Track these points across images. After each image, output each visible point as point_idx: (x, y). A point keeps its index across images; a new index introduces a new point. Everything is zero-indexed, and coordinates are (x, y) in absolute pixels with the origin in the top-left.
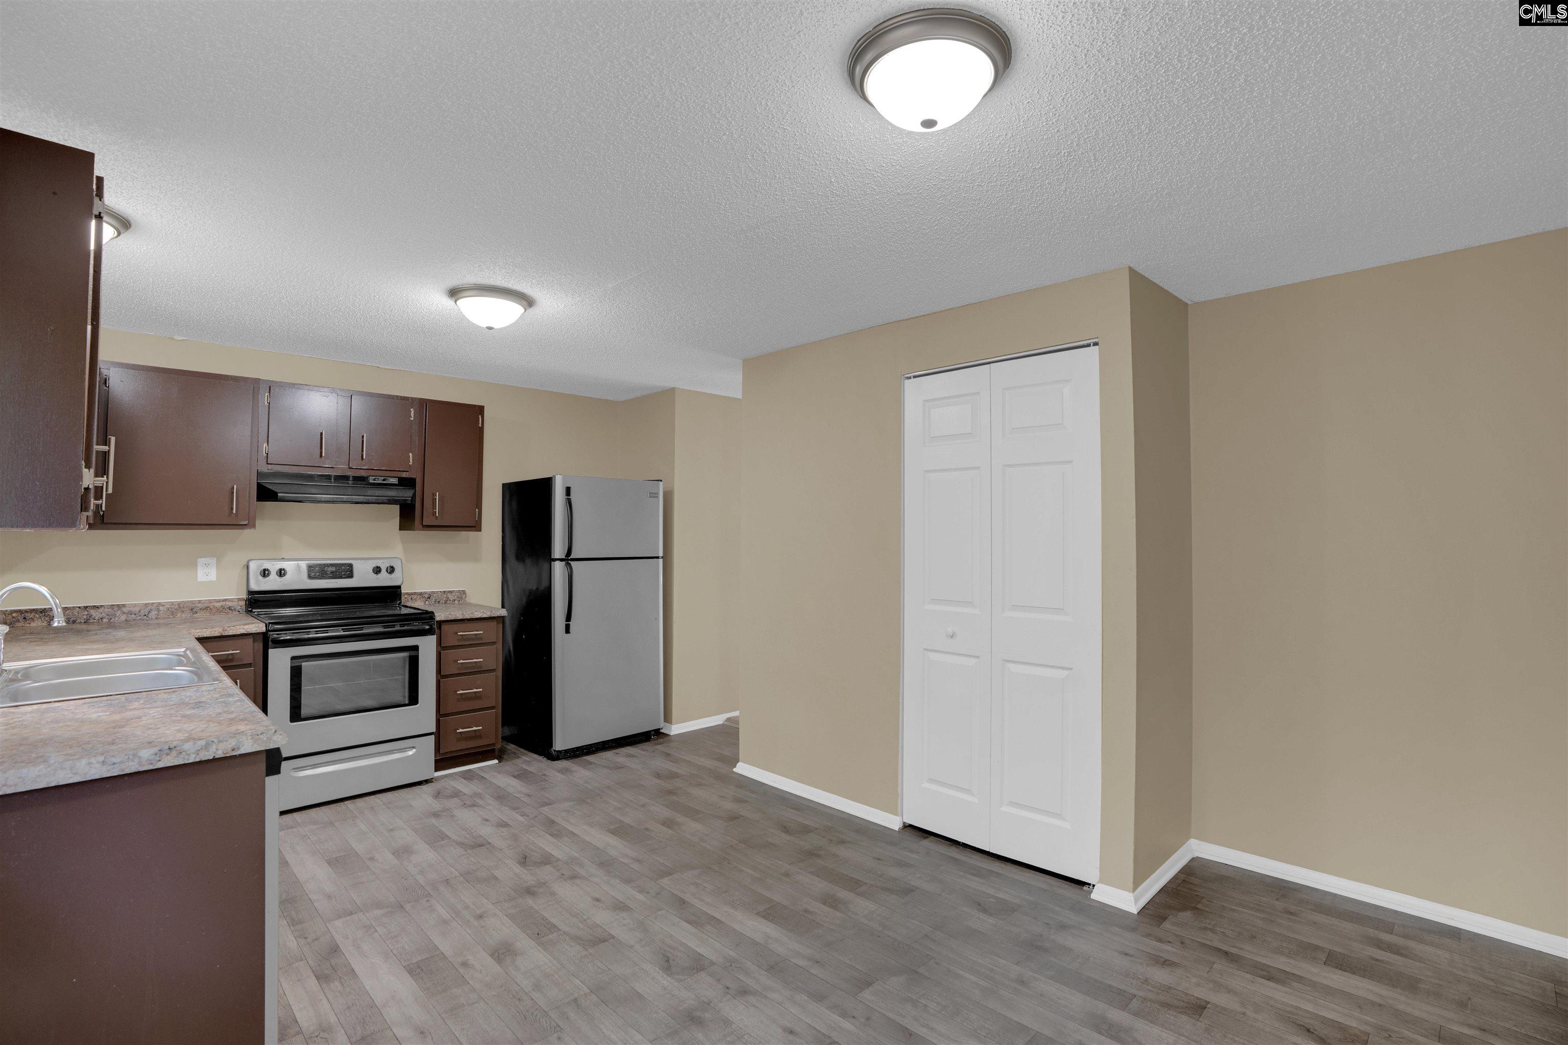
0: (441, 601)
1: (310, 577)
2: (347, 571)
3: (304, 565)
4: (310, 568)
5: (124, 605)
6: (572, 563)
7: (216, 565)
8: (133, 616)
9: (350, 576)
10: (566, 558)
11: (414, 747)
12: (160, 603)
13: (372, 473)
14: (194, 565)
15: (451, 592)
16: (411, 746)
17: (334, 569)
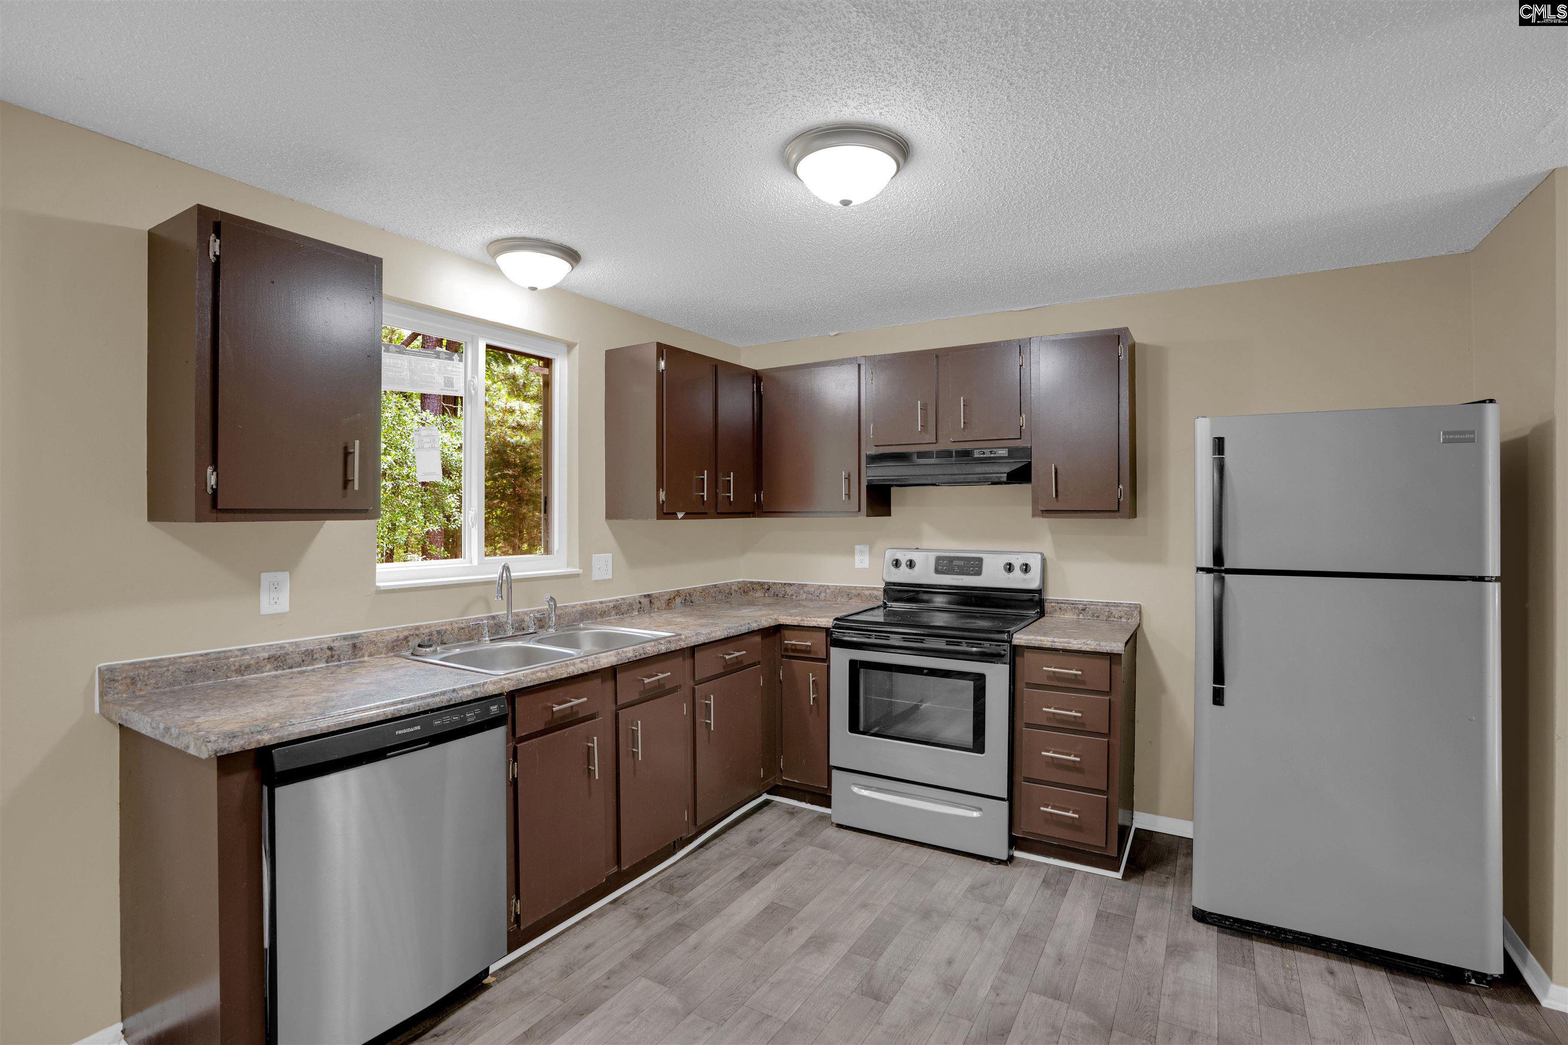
0: (1101, 616)
1: (937, 571)
2: (974, 566)
3: (932, 557)
4: (938, 559)
5: (806, 585)
6: (1228, 577)
7: (868, 552)
8: (810, 595)
9: (979, 573)
10: (1216, 568)
11: (980, 809)
12: (828, 586)
13: (977, 445)
14: (852, 552)
15: (1116, 605)
16: (977, 806)
17: (962, 563)
